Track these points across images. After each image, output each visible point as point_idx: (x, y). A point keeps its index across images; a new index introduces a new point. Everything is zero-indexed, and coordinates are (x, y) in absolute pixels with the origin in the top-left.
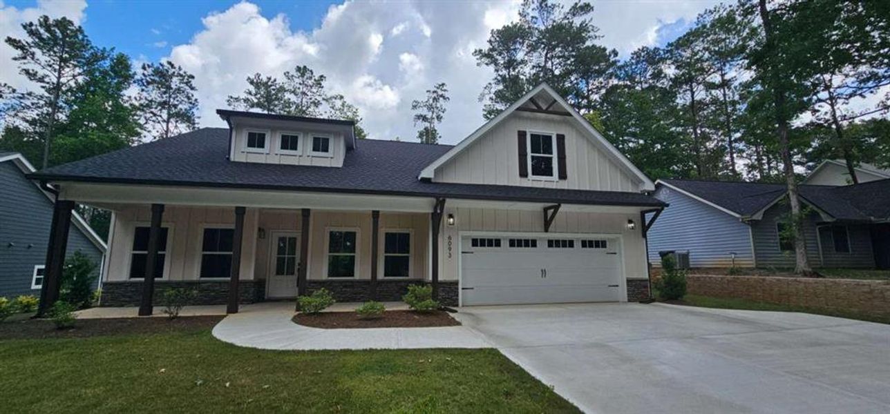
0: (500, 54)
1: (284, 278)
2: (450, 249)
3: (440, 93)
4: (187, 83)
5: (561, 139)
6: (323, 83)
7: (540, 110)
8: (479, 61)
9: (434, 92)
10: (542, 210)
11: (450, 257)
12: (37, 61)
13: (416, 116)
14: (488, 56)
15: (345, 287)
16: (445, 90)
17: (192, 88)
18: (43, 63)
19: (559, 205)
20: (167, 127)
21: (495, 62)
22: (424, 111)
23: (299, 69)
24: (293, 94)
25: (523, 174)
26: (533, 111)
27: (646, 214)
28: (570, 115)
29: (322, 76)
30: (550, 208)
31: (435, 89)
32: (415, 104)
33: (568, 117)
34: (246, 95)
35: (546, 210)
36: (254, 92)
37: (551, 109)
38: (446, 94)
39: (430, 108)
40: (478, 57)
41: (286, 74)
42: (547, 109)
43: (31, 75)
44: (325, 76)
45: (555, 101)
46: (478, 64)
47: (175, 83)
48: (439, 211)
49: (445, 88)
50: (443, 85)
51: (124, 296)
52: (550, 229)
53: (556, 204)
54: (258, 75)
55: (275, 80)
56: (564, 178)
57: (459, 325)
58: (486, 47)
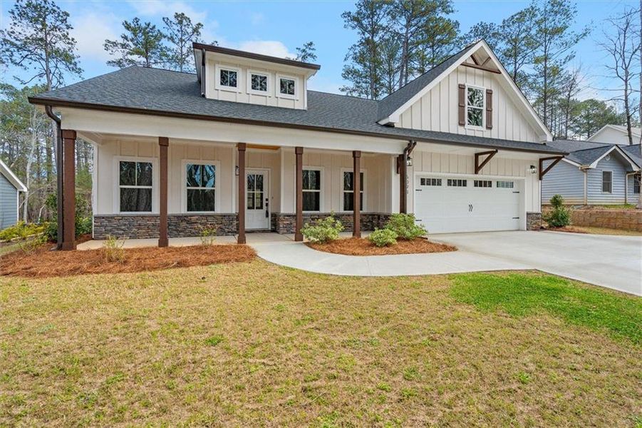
1: (255, 211)
3: (309, 51)
4: (62, 21)
5: (489, 93)
6: (200, 30)
8: (347, 23)
9: (304, 51)
10: (474, 155)
14: (355, 19)
16: (313, 49)
17: (68, 27)
19: (497, 151)
20: (47, 67)
21: (361, 26)
23: (177, 16)
24: (170, 41)
25: (461, 124)
27: (544, 162)
28: (500, 73)
29: (199, 24)
30: (482, 153)
31: (305, 48)
33: (498, 75)
35: (477, 155)
36: (130, 37)
37: (486, 66)
38: (314, 53)
40: (346, 19)
41: (166, 20)
44: (202, 23)
45: (490, 58)
46: (345, 27)
47: (50, 20)
49: (313, 47)
50: (311, 44)
51: (117, 229)
54: (137, 20)
55: (154, 27)
56: (491, 128)
57: (456, 250)
58: (354, 10)
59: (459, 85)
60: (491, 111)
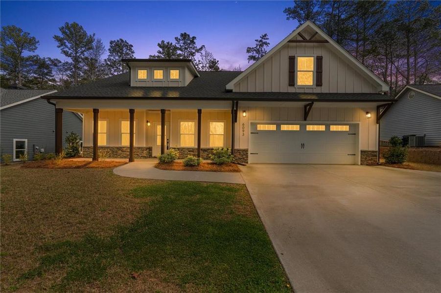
0: (302, 9)
2: (243, 131)
3: (264, 41)
4: (129, 50)
5: (320, 59)
6: (195, 41)
7: (305, 40)
8: (288, 16)
9: (261, 41)
10: (303, 107)
11: (243, 135)
12: (67, 46)
13: (249, 57)
14: (294, 12)
15: (189, 151)
16: (267, 39)
17: (133, 52)
18: (69, 46)
19: (313, 103)
21: (299, 16)
22: (255, 54)
23: (182, 35)
25: (292, 85)
26: (300, 41)
28: (328, 42)
30: (308, 105)
31: (261, 39)
32: (249, 49)
33: (326, 44)
34: (158, 54)
35: (305, 107)
36: (162, 51)
37: (313, 39)
38: (268, 41)
39: (258, 51)
40: (287, 13)
41: (176, 39)
42: (310, 39)
43: (66, 53)
44: (195, 36)
45: (317, 33)
46: (288, 19)
47: (124, 50)
48: (235, 109)
49: (267, 37)
50: (266, 35)
52: (308, 119)
53: (310, 102)
54: (163, 42)
55: (171, 44)
56: (321, 85)
57: (239, 172)
58: (292, 6)
59: (290, 56)
60: (322, 72)
